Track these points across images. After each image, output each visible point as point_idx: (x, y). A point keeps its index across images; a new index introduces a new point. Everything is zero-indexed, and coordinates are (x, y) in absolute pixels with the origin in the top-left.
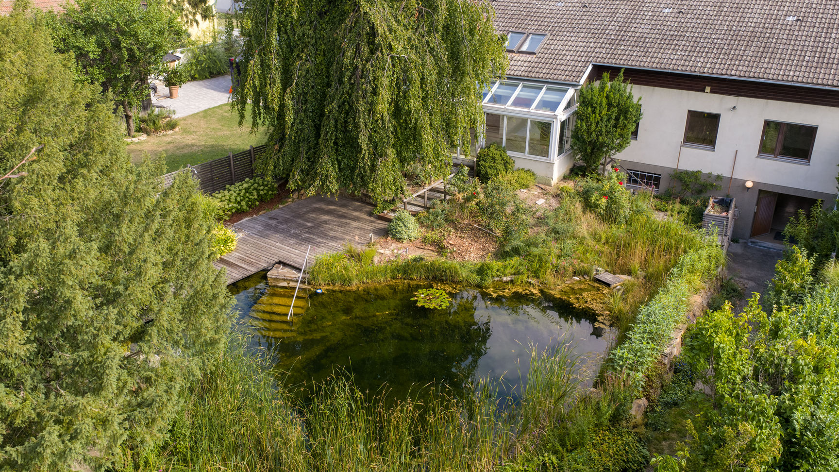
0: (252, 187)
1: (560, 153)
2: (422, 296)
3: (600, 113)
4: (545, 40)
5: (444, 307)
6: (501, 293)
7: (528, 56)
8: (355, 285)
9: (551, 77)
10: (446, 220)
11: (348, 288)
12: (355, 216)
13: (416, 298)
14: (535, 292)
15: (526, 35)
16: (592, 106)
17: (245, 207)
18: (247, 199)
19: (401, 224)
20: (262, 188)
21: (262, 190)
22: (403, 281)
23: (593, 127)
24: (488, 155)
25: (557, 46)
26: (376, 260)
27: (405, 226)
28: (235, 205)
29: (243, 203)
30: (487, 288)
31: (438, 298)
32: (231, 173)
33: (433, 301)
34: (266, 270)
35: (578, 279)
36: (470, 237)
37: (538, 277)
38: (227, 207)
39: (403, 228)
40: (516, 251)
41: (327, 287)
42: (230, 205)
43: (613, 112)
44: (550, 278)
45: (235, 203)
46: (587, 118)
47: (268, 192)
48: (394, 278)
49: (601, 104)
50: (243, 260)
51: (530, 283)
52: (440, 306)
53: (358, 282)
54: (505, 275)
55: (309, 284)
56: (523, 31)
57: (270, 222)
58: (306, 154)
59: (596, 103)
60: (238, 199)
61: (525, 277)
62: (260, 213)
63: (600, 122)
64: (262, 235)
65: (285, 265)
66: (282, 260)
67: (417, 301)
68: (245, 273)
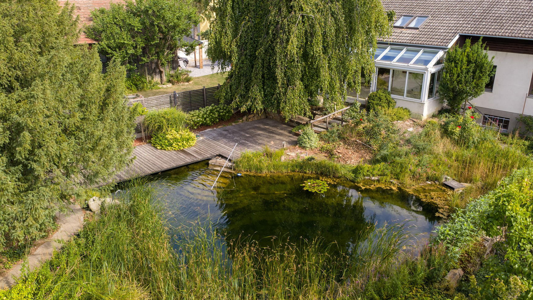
0: (215, 110)
1: (429, 97)
2: (310, 183)
3: (461, 67)
4: (427, 20)
5: (322, 192)
6: (368, 187)
7: (413, 30)
8: (265, 173)
9: (427, 43)
10: (339, 137)
11: (260, 175)
12: (280, 133)
13: (304, 185)
14: (394, 188)
15: (413, 17)
16: (455, 63)
17: (208, 122)
18: (211, 117)
19: (306, 137)
20: (222, 111)
21: (222, 112)
22: (299, 173)
23: (455, 77)
24: (376, 96)
25: (436, 23)
26: (283, 158)
27: (309, 139)
28: (201, 119)
29: (208, 119)
30: (358, 183)
31: (320, 186)
32: (204, 100)
33: (316, 188)
34: (209, 159)
35: (430, 183)
36: (354, 149)
37: (398, 179)
38: (196, 120)
39: (307, 140)
40: (385, 159)
41: (246, 173)
42: (198, 119)
43: (471, 67)
44: (407, 180)
45: (201, 118)
46: (451, 70)
47: (226, 114)
48: (294, 171)
49: (462, 61)
50: (196, 152)
51: (392, 182)
52: (320, 191)
53: (267, 171)
54: (373, 176)
55: (234, 170)
56: (413, 15)
57: (223, 132)
58: (244, 84)
59: (459, 60)
60: (205, 116)
61: (388, 179)
62: (219, 127)
63: (461, 74)
64: (215, 139)
65: (223, 157)
66: (221, 154)
67: (304, 186)
68: (194, 159)
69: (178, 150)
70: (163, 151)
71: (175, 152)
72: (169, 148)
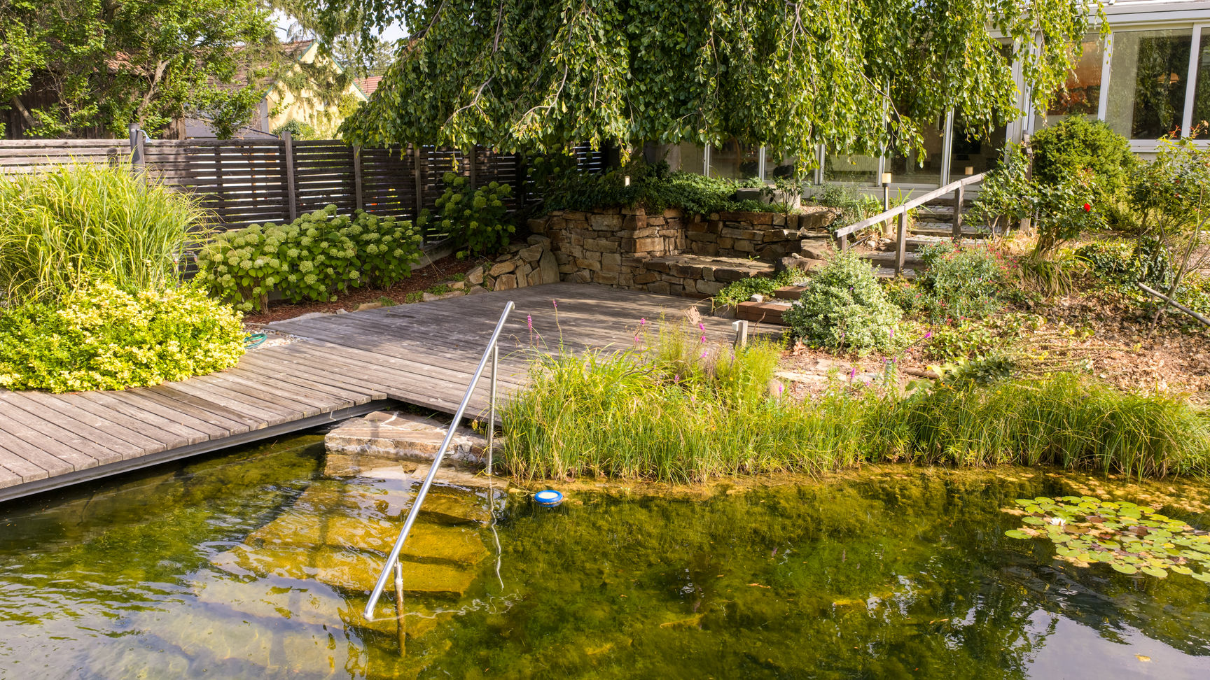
2: (1056, 522)
8: (707, 479)
13: (1032, 533)
31: (1144, 532)
32: (286, 195)
33: (1137, 547)
34: (325, 429)
36: (1115, 337)
39: (853, 307)
50: (245, 393)
55: (502, 471)
57: (387, 321)
62: (362, 306)
64: (347, 342)
65: (408, 410)
69: (129, 391)
70: (36, 395)
71: (109, 399)
72: (73, 378)
